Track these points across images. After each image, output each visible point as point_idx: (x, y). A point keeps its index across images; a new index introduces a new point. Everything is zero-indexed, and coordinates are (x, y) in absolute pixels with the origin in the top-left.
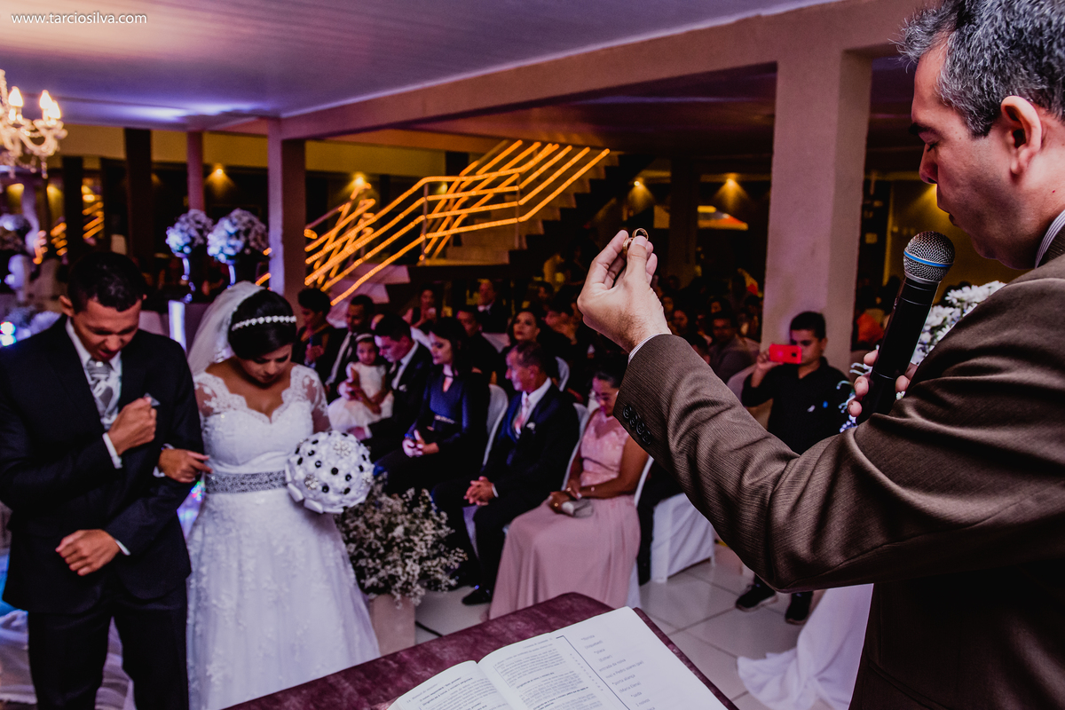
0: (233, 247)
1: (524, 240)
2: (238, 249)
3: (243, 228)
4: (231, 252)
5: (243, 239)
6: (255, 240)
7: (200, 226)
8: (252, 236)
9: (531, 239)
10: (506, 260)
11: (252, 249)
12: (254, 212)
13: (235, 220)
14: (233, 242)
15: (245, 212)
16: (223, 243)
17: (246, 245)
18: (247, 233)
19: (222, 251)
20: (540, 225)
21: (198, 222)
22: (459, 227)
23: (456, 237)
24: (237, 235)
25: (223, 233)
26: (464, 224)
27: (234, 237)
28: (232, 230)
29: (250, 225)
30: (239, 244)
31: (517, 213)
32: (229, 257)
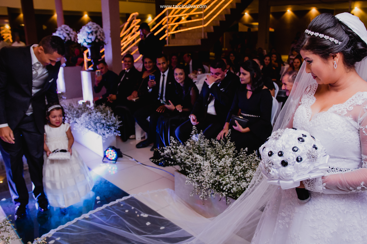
0: (91, 39)
1: (206, 34)
2: (93, 40)
3: (94, 30)
4: (90, 41)
5: (95, 35)
6: (100, 35)
7: (68, 32)
8: (98, 34)
9: (209, 34)
10: (199, 43)
11: (99, 40)
12: (97, 23)
13: (90, 27)
14: (90, 37)
15: (94, 23)
16: (85, 37)
17: (96, 38)
18: (96, 32)
19: (85, 41)
20: (212, 28)
21: (67, 30)
22: (173, 31)
23: (173, 35)
24: (92, 33)
25: (85, 33)
26: (176, 29)
27: (91, 34)
28: (89, 31)
29: (97, 29)
30: (93, 37)
31: (203, 23)
32: (89, 44)
